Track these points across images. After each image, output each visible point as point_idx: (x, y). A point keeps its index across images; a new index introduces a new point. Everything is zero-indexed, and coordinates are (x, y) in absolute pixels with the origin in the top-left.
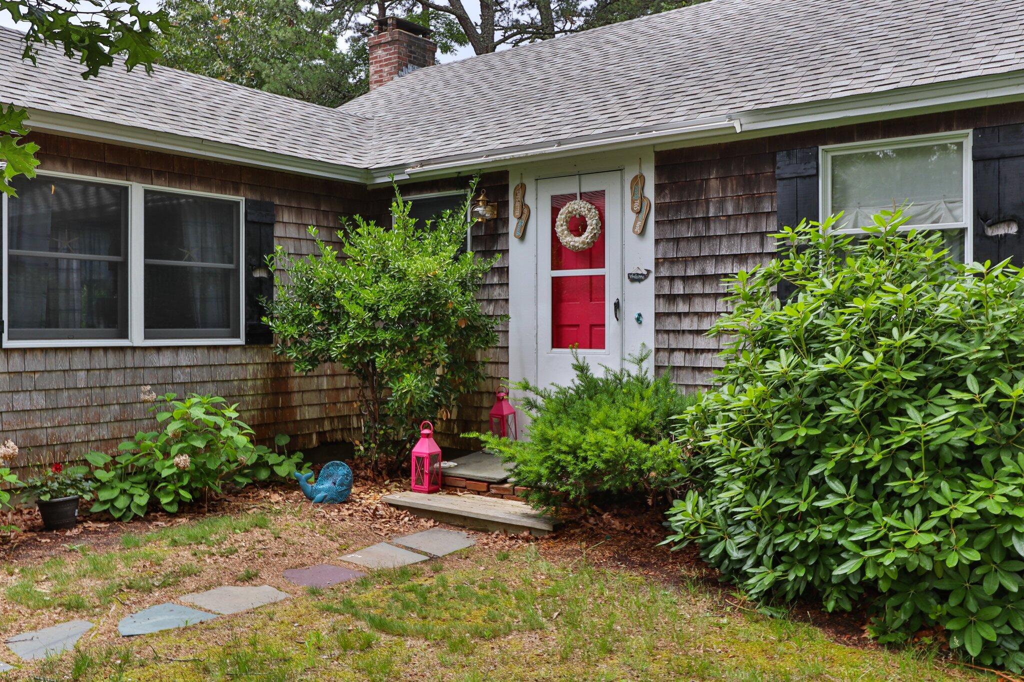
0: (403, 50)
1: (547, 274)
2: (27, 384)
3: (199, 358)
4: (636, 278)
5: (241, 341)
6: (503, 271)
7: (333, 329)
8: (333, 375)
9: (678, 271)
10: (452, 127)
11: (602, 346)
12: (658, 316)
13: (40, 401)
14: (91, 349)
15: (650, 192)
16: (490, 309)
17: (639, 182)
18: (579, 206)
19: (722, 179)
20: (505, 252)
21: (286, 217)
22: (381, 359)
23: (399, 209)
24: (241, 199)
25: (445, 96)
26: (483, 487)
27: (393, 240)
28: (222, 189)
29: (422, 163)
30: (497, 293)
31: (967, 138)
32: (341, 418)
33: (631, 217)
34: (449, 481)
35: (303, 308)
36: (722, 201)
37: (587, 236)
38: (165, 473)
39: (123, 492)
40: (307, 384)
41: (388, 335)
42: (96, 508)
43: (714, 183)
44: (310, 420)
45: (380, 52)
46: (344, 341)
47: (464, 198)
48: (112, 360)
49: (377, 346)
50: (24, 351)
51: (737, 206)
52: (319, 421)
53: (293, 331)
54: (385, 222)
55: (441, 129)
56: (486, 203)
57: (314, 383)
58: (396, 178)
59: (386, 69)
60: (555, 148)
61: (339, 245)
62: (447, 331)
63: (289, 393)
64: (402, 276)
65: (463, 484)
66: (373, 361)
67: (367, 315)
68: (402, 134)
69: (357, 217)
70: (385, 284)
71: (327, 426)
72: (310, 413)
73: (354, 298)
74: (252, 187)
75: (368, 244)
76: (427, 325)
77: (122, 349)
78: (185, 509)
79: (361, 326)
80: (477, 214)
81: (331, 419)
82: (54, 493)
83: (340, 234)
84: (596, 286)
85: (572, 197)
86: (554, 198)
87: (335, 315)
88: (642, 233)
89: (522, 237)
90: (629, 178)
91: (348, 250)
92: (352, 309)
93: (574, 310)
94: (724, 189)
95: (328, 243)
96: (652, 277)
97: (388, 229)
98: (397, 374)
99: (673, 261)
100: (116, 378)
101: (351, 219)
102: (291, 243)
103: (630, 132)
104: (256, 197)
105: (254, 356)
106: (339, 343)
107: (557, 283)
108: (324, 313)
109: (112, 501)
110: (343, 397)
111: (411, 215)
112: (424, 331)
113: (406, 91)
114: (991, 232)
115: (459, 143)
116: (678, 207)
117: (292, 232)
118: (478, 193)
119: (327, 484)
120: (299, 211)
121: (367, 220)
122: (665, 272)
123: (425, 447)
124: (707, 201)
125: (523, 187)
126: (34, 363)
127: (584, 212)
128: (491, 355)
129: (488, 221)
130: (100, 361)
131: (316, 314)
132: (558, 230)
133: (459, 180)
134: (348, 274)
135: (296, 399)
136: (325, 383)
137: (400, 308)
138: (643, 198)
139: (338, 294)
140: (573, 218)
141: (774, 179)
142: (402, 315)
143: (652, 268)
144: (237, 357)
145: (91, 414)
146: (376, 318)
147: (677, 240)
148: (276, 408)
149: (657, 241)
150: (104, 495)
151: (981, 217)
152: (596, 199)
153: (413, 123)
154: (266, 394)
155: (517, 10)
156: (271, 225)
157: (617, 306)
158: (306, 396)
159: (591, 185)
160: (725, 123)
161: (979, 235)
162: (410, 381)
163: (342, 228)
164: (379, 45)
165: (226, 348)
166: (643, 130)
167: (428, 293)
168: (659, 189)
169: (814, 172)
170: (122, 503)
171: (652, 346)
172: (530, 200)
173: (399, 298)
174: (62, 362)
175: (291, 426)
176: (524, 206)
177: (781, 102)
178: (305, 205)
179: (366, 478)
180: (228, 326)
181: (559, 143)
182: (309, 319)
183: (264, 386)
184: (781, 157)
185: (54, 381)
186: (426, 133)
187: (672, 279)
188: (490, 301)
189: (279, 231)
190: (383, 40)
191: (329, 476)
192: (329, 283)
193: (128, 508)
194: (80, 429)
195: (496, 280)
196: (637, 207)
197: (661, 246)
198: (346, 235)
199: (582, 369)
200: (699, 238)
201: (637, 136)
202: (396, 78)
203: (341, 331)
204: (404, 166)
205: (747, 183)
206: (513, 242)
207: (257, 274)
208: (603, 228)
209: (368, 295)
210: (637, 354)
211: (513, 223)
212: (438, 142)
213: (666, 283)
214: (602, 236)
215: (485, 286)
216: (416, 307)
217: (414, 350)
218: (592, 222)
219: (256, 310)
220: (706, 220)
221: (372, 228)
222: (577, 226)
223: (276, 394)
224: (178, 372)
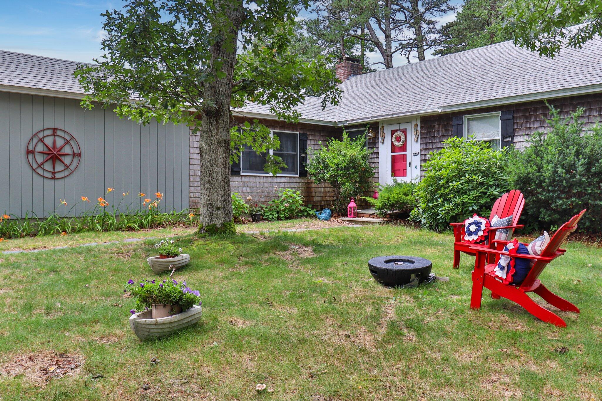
0: (349, 69)
1: (390, 154)
2: (246, 185)
3: (286, 180)
4: (415, 155)
5: (298, 175)
6: (377, 153)
7: (326, 171)
8: (325, 187)
9: (427, 152)
10: (363, 106)
11: (406, 176)
12: (421, 166)
13: (248, 190)
14: (260, 176)
15: (419, 129)
16: (373, 166)
17: (416, 125)
18: (399, 133)
19: (439, 125)
20: (378, 147)
21: (311, 138)
22: (339, 179)
23: (345, 135)
24: (298, 133)
25: (363, 91)
26: (368, 216)
27: (343, 145)
28: (293, 130)
29: (352, 120)
30: (375, 160)
31: (499, 113)
32: (327, 201)
33: (414, 136)
34: (359, 215)
35: (317, 165)
36: (439, 132)
37: (401, 143)
38: (282, 209)
39: (271, 214)
40: (317, 190)
41: (341, 172)
42: (264, 217)
43: (436, 126)
44: (318, 201)
45: (340, 70)
46: (329, 174)
47: (365, 130)
48: (265, 180)
49: (338, 176)
50: (245, 176)
51: (442, 133)
52: (321, 201)
53: (314, 172)
54: (341, 139)
55: (360, 107)
56: (372, 133)
57: (319, 190)
58: (345, 125)
59: (343, 77)
60: (391, 116)
61: (327, 146)
62: (359, 171)
63: (312, 192)
64: (345, 155)
65: (363, 215)
66: (337, 180)
67: (335, 167)
68: (347, 108)
69: (332, 138)
70: (341, 158)
71: (323, 204)
72: (318, 199)
73: (331, 162)
74: (301, 129)
75: (336, 146)
76: (353, 169)
77: (267, 177)
78: (286, 218)
79: (334, 170)
80: (369, 136)
81: (324, 201)
82: (256, 212)
83: (327, 143)
84: (404, 157)
85: (397, 131)
86: (392, 131)
87: (326, 167)
88: (417, 141)
89: (383, 143)
90: (413, 124)
91: (330, 148)
92: (331, 165)
93: (398, 165)
94: (439, 128)
95: (324, 145)
96: (420, 154)
97: (342, 141)
98: (344, 184)
99: (425, 149)
100: (266, 185)
101: (330, 138)
102: (312, 146)
103: (412, 112)
104: (302, 132)
105: (301, 180)
106: (327, 175)
107: (393, 157)
108: (323, 166)
109: (268, 216)
110: (328, 195)
111: (348, 137)
112: (351, 171)
113: (349, 87)
114: (505, 140)
115: (364, 113)
116: (427, 133)
117: (312, 142)
118: (369, 129)
119: (324, 215)
120: (315, 136)
121: (335, 139)
122: (423, 153)
123: (352, 205)
124: (435, 131)
125: (383, 127)
126: (247, 180)
127: (400, 135)
128: (374, 180)
129: (373, 138)
130: (263, 180)
131: (321, 166)
132: (393, 140)
133: (364, 125)
134: (330, 155)
135: (314, 194)
136: (322, 190)
137: (345, 164)
138: (417, 130)
139: (327, 160)
140: (397, 137)
141: (452, 125)
142: (345, 166)
143: (420, 152)
144: (297, 180)
145: (260, 194)
146: (338, 167)
147: (426, 143)
148: (308, 197)
149: (421, 144)
150: (266, 214)
151: (503, 136)
152: (404, 131)
153: (351, 103)
154: (305, 192)
155: (407, 28)
156: (306, 140)
157: (410, 163)
158: (317, 193)
159: (403, 127)
160: (436, 110)
161: (502, 141)
162: (348, 185)
163: (328, 141)
164: (340, 67)
165: (294, 177)
166: (415, 111)
167: (353, 160)
168: (422, 128)
169: (461, 123)
170: (271, 216)
171: (420, 175)
172: (385, 131)
173: (344, 162)
174: (253, 180)
175: (312, 202)
176: (383, 133)
177: (452, 103)
178: (317, 134)
179: (335, 216)
180: (294, 171)
181: (392, 115)
182: (319, 168)
183: (304, 190)
184: (454, 119)
185: (251, 185)
186: (355, 108)
187: (425, 155)
188: (373, 163)
189: (309, 142)
190: (341, 66)
191: (325, 213)
192: (324, 158)
193: (272, 218)
194: (258, 198)
195: (375, 156)
196: (415, 134)
197: (422, 145)
198: (329, 143)
199: (395, 180)
200: (432, 143)
201: (413, 113)
202: (346, 80)
203: (328, 171)
204: (347, 121)
205: (445, 126)
206: (380, 144)
207: (302, 155)
208: (406, 140)
209: (336, 161)
210: (415, 178)
211: (380, 138)
212: (358, 112)
213: (423, 156)
214: (406, 142)
215: (372, 158)
216: (349, 164)
217: (349, 177)
218: (403, 138)
219: (302, 167)
220: (434, 137)
221: (337, 141)
222: (399, 139)
223: (308, 192)
224: (281, 184)
